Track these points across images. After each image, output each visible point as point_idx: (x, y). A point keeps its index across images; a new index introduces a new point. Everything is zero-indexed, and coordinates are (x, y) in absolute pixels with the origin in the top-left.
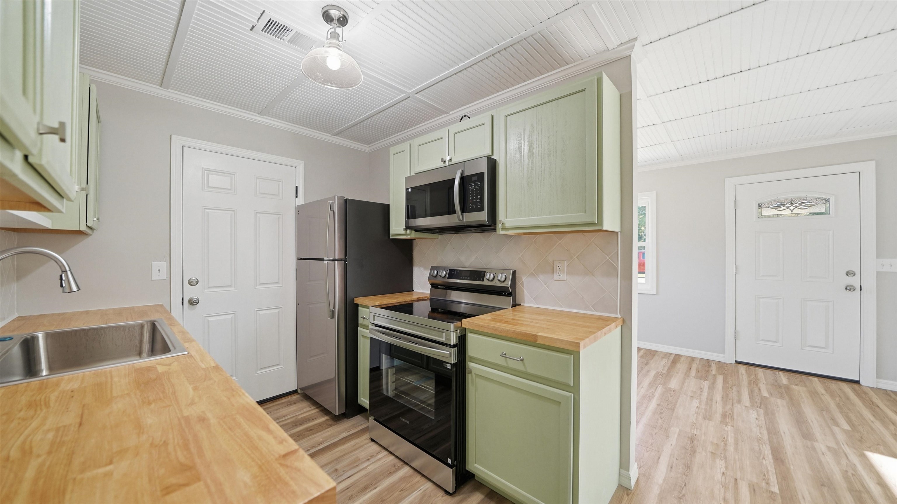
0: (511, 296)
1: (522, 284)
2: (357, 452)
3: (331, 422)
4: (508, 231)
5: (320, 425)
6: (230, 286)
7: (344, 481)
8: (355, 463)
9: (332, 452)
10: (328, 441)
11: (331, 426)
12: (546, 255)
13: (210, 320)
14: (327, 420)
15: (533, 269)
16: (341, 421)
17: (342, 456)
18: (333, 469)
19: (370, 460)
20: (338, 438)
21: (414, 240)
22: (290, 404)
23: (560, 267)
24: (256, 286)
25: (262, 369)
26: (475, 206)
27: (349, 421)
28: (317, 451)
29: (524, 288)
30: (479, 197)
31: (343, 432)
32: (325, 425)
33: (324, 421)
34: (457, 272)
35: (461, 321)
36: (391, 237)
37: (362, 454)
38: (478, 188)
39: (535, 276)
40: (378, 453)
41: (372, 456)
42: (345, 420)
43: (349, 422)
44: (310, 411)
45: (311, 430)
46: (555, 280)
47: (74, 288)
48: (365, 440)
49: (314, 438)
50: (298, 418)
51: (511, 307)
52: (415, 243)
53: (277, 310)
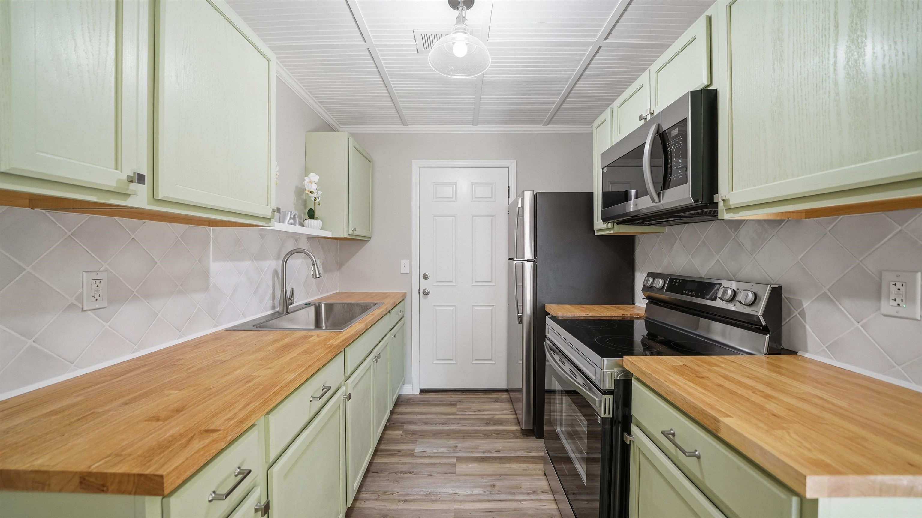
0: (766, 334)
1: (802, 314)
2: (524, 478)
3: (519, 434)
4: (739, 213)
5: (508, 432)
6: (451, 282)
7: (493, 502)
8: (514, 490)
9: (501, 465)
10: (505, 452)
11: (517, 437)
12: (861, 258)
13: (437, 309)
14: (517, 430)
15: (828, 287)
16: (528, 438)
17: (508, 475)
18: (492, 483)
19: (531, 495)
20: (516, 454)
21: (637, 236)
22: (497, 401)
23: (899, 285)
24: (473, 283)
25: (476, 360)
26: (675, 177)
27: (537, 440)
28: (491, 457)
29: (805, 321)
30: (680, 161)
31: (523, 450)
32: (512, 435)
33: (514, 430)
34: (679, 282)
35: (623, 358)
36: (596, 234)
37: (527, 484)
38: (679, 147)
39: (832, 301)
40: (543, 492)
41: (535, 492)
42: (533, 437)
43: (536, 442)
44: (508, 414)
45: (497, 434)
46: (885, 315)
47: (318, 276)
48: (540, 469)
49: (495, 443)
50: (496, 417)
51: (765, 354)
52: (637, 238)
53: (490, 308)
